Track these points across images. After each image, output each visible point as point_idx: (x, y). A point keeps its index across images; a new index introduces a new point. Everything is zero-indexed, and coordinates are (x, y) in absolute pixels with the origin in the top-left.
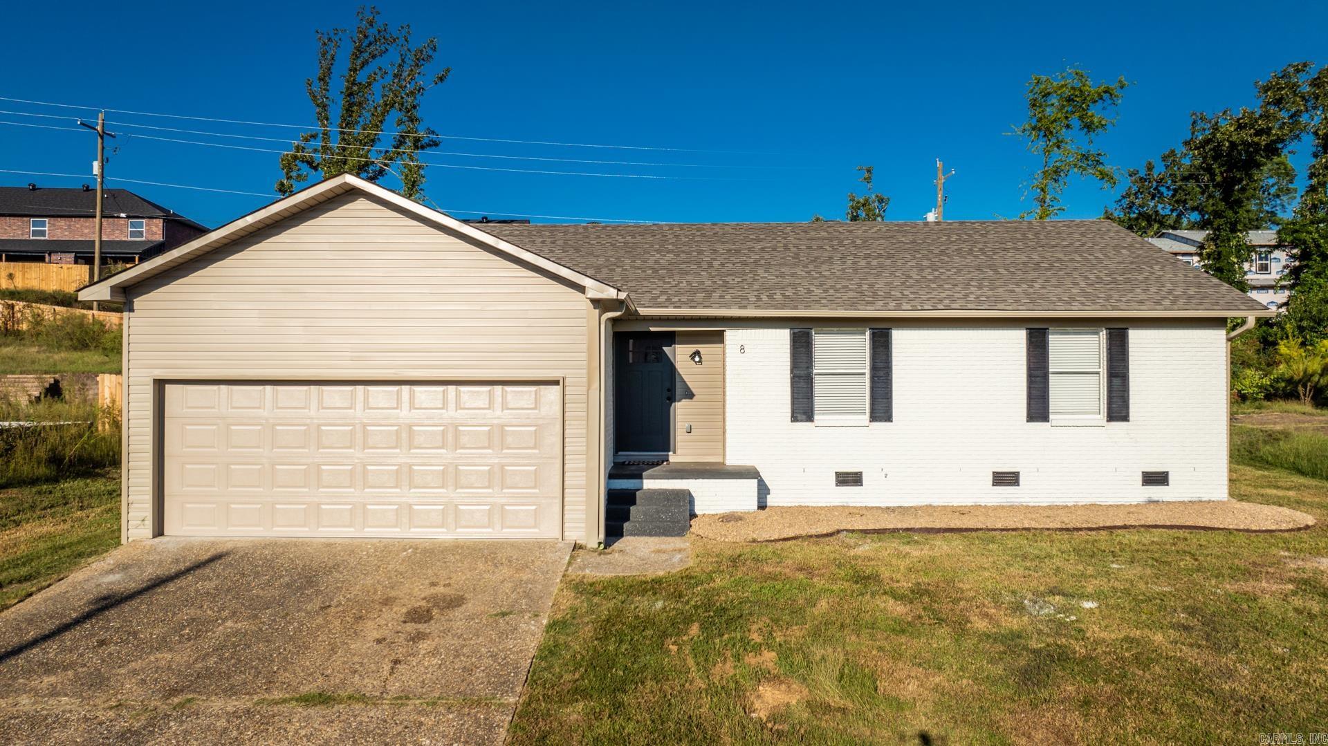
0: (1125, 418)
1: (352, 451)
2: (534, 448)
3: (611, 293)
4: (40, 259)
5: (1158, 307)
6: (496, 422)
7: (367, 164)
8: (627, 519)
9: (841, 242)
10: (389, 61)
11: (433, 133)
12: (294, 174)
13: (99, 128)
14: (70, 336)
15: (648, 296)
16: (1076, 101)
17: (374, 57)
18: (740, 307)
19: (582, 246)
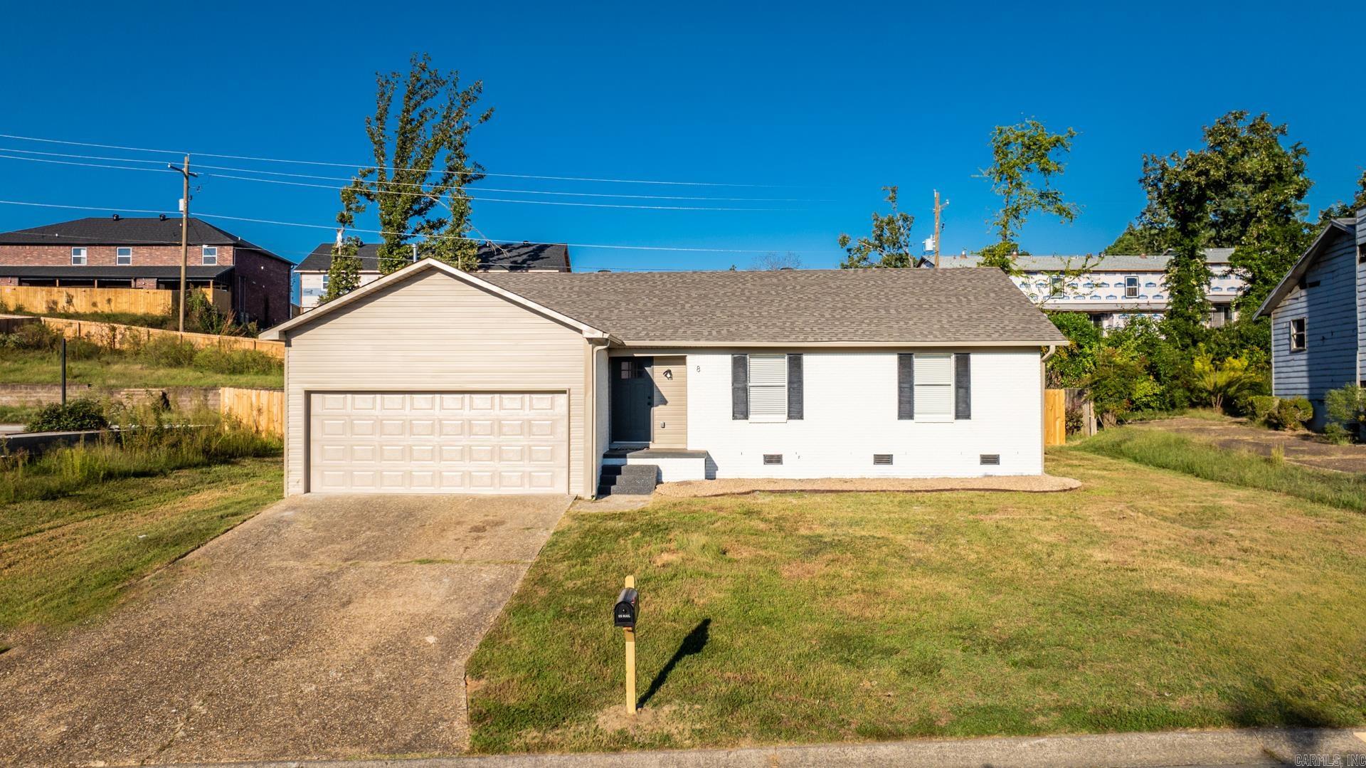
0: (968, 417)
1: (432, 437)
2: (551, 435)
3: (598, 334)
4: (128, 285)
5: (988, 339)
6: (526, 417)
7: (419, 197)
8: (614, 483)
9: (784, 288)
10: (439, 103)
11: (480, 167)
12: (353, 206)
13: (185, 170)
14: (166, 355)
15: (634, 331)
16: (1034, 148)
17: (425, 98)
18: (695, 340)
19: (592, 292)
